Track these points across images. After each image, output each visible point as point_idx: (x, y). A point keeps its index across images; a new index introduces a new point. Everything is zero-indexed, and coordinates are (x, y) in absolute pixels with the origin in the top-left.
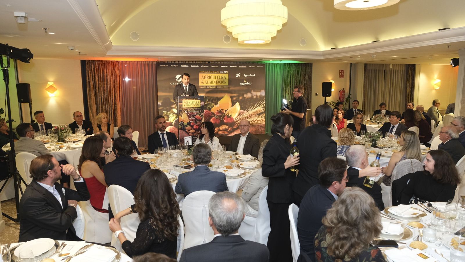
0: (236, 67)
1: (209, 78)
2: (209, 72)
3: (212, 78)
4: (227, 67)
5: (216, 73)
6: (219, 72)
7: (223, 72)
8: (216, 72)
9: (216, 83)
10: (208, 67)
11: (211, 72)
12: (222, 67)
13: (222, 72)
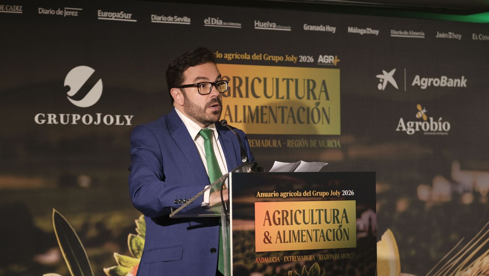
0: (376, 32)
1: (243, 89)
2: (246, 57)
3: (259, 88)
4: (333, 30)
5: (280, 64)
6: (293, 59)
7: (316, 58)
8: (281, 58)
9: (279, 119)
10: (238, 26)
11: (255, 57)
12: (309, 31)
13: (311, 60)
